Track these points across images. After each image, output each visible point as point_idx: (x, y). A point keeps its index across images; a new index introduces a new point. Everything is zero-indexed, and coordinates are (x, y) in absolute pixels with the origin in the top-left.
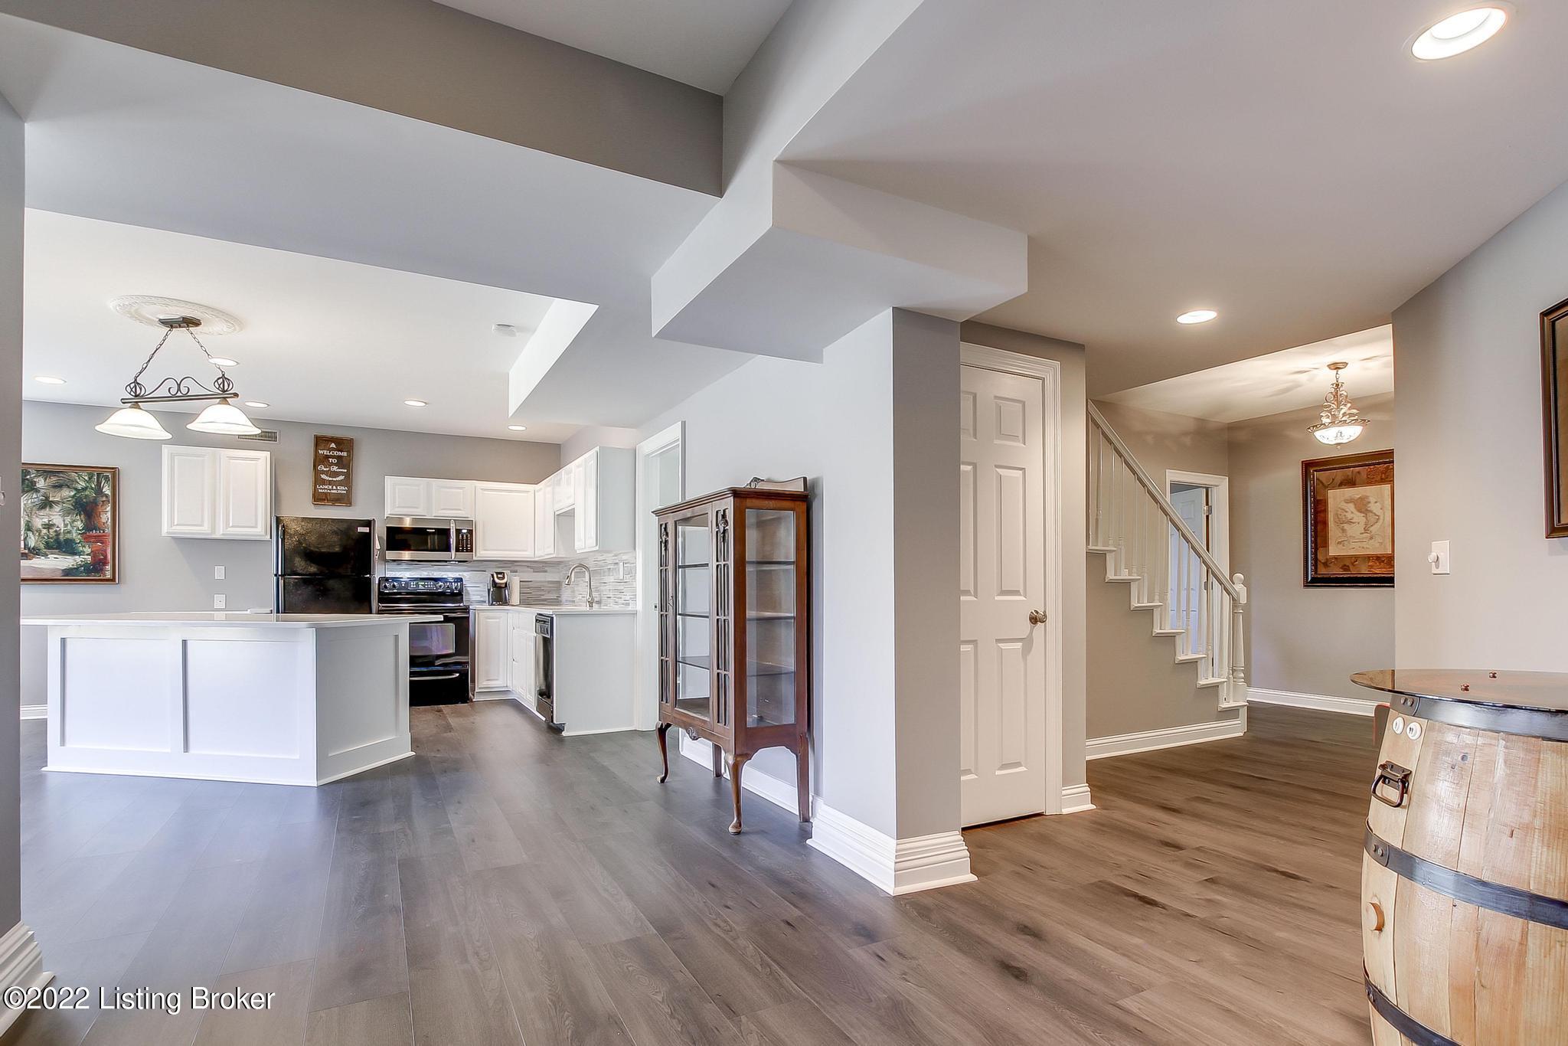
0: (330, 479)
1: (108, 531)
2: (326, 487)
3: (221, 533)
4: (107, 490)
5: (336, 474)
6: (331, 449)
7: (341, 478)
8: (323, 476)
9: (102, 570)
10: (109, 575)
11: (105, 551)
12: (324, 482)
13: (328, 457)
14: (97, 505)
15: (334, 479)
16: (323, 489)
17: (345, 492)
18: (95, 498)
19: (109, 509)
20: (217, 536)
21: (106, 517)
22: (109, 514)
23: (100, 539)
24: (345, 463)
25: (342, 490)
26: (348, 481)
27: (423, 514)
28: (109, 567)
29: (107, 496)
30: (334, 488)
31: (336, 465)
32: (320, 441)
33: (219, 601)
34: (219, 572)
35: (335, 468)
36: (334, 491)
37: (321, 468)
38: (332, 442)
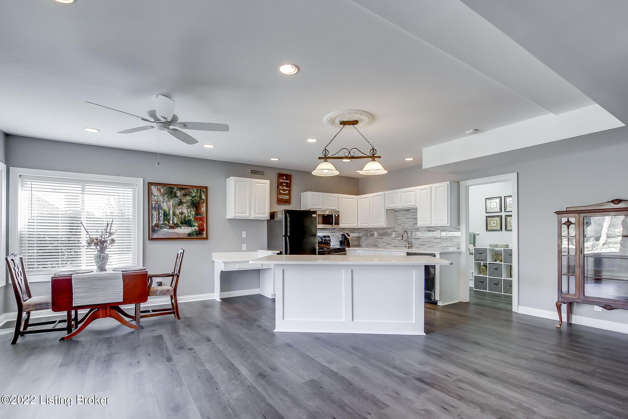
0: (284, 192)
1: (204, 215)
2: (282, 196)
3: (253, 217)
4: (203, 197)
5: (285, 190)
6: (284, 179)
7: (287, 192)
8: (281, 191)
9: (202, 233)
10: (205, 236)
11: (203, 225)
12: (281, 194)
13: (282, 183)
14: (200, 204)
15: (285, 193)
16: (281, 197)
17: (288, 198)
18: (199, 201)
19: (204, 205)
20: (251, 218)
21: (203, 209)
22: (204, 208)
23: (201, 219)
24: (289, 185)
25: (287, 197)
26: (289, 194)
27: (321, 208)
28: (205, 232)
29: (203, 200)
30: (285, 196)
31: (285, 186)
32: (281, 175)
33: (244, 247)
34: (244, 234)
35: (285, 188)
36: (284, 198)
37: (281, 187)
38: (284, 176)
